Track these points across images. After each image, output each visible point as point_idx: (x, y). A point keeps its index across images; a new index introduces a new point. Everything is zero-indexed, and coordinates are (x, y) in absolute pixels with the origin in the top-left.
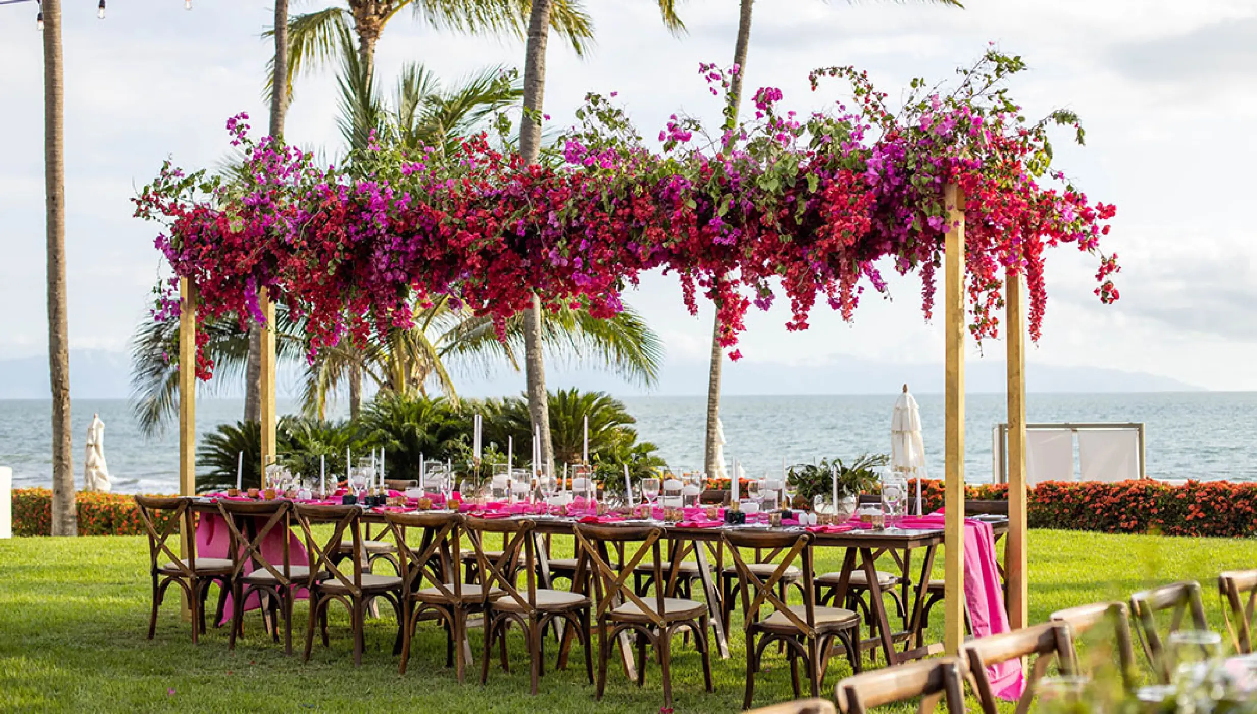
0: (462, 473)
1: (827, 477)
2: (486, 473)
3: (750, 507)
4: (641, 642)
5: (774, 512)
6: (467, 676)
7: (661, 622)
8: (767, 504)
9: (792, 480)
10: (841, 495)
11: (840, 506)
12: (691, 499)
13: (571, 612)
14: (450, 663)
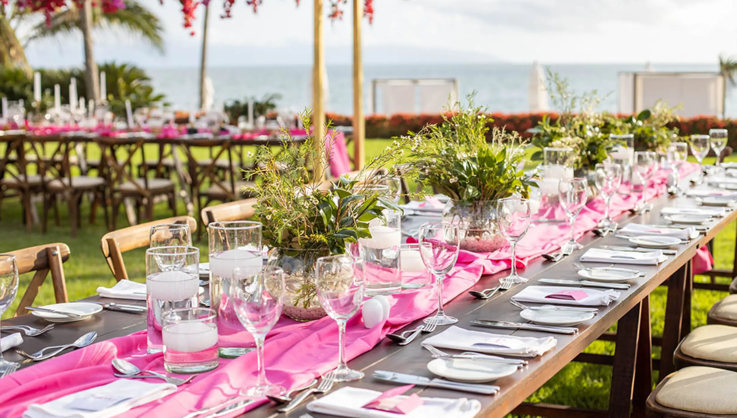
0: (29, 108)
1: (246, 107)
2: (43, 109)
3: (202, 125)
4: (137, 206)
5: (216, 128)
6: (34, 230)
7: (148, 194)
8: (212, 123)
9: (227, 109)
10: (255, 117)
11: (255, 124)
12: (167, 122)
13: (97, 189)
14: (25, 222)
